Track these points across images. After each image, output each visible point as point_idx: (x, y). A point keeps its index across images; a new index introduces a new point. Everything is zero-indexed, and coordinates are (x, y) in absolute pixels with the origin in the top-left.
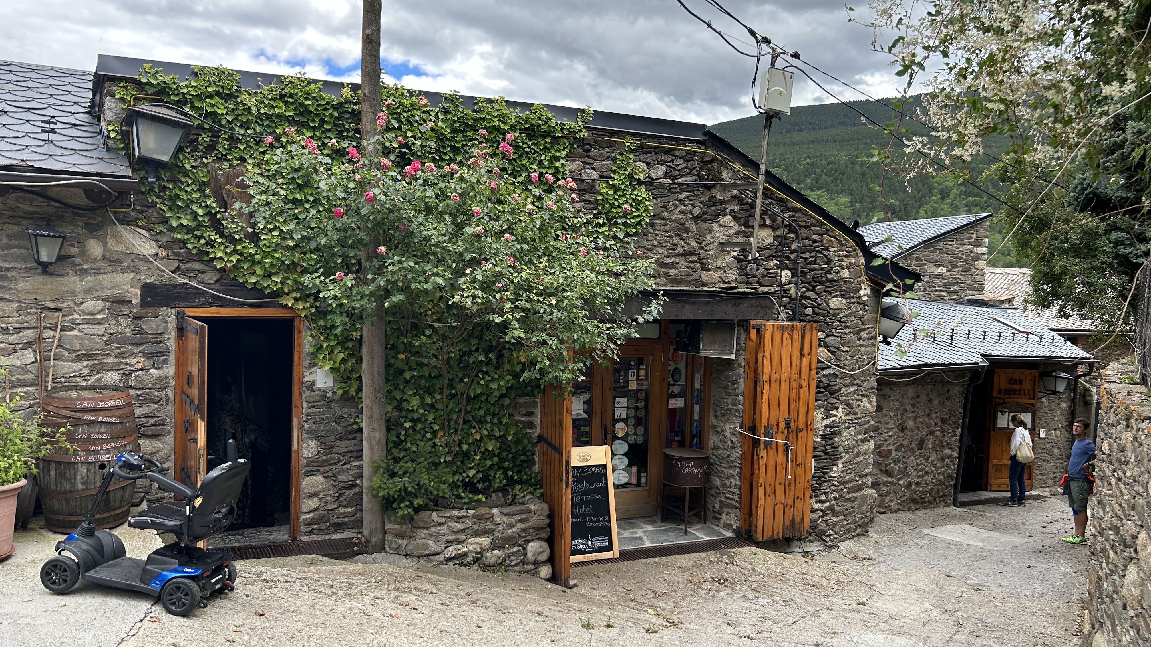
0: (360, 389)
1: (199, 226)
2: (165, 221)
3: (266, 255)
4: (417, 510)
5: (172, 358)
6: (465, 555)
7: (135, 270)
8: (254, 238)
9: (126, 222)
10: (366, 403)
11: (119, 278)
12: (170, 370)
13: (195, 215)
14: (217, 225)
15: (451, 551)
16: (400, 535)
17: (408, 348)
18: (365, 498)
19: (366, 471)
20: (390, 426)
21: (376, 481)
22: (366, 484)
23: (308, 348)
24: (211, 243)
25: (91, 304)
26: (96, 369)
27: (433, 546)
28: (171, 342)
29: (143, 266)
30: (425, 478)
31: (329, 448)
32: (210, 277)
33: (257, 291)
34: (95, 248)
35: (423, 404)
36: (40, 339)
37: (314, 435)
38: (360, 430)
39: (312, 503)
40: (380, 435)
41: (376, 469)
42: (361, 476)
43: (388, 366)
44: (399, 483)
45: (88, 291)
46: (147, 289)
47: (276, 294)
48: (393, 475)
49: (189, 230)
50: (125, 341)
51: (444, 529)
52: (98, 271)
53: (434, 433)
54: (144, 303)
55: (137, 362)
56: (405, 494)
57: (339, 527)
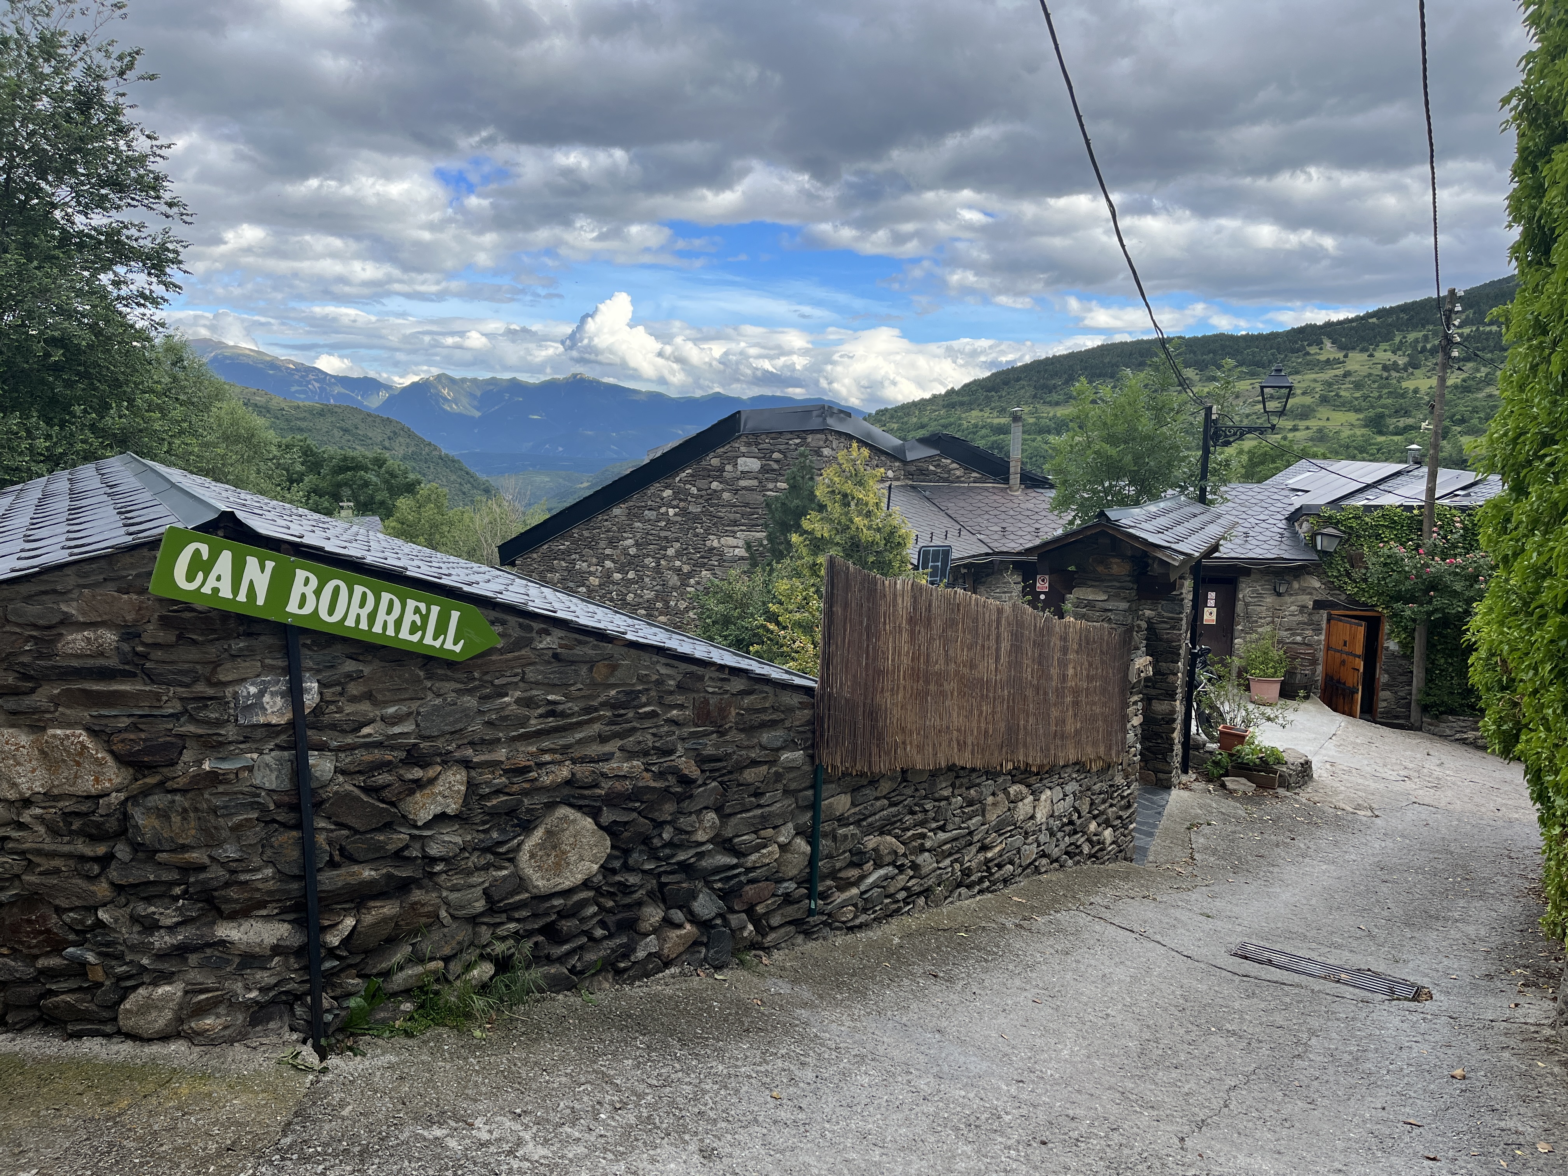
0: (1413, 652)
1: (1341, 575)
2: (1325, 573)
3: (1370, 588)
4: (1442, 713)
5: (1324, 632)
6: (1466, 739)
7: (1311, 594)
8: (1365, 580)
9: (1308, 574)
10: (1415, 660)
11: (1304, 597)
12: (1323, 637)
13: (1339, 571)
14: (1348, 574)
15: (1458, 736)
16: (1430, 724)
17: (1440, 634)
18: (1413, 704)
19: (1414, 692)
20: (1427, 671)
21: (1420, 697)
22: (1413, 697)
23: (1386, 631)
24: (1345, 583)
25: (1293, 608)
26: (1293, 635)
27: (1448, 732)
28: (1324, 625)
29: (1315, 592)
30: (1446, 699)
31: (1394, 679)
32: (1343, 597)
33: (1365, 604)
34: (1296, 585)
35: (1446, 663)
36: (1273, 622)
37: (1387, 671)
38: (1412, 672)
39: (1384, 704)
40: (1422, 675)
41: (1419, 691)
42: (1410, 694)
43: (1428, 642)
44: (1432, 699)
45: (1292, 603)
46: (1315, 602)
47: (1373, 606)
48: (1428, 695)
49: (1336, 577)
50: (1305, 624)
51: (1454, 725)
52: (1297, 594)
53: (1452, 678)
54: (1314, 608)
55: (1309, 633)
56: (1434, 705)
57: (1397, 717)
